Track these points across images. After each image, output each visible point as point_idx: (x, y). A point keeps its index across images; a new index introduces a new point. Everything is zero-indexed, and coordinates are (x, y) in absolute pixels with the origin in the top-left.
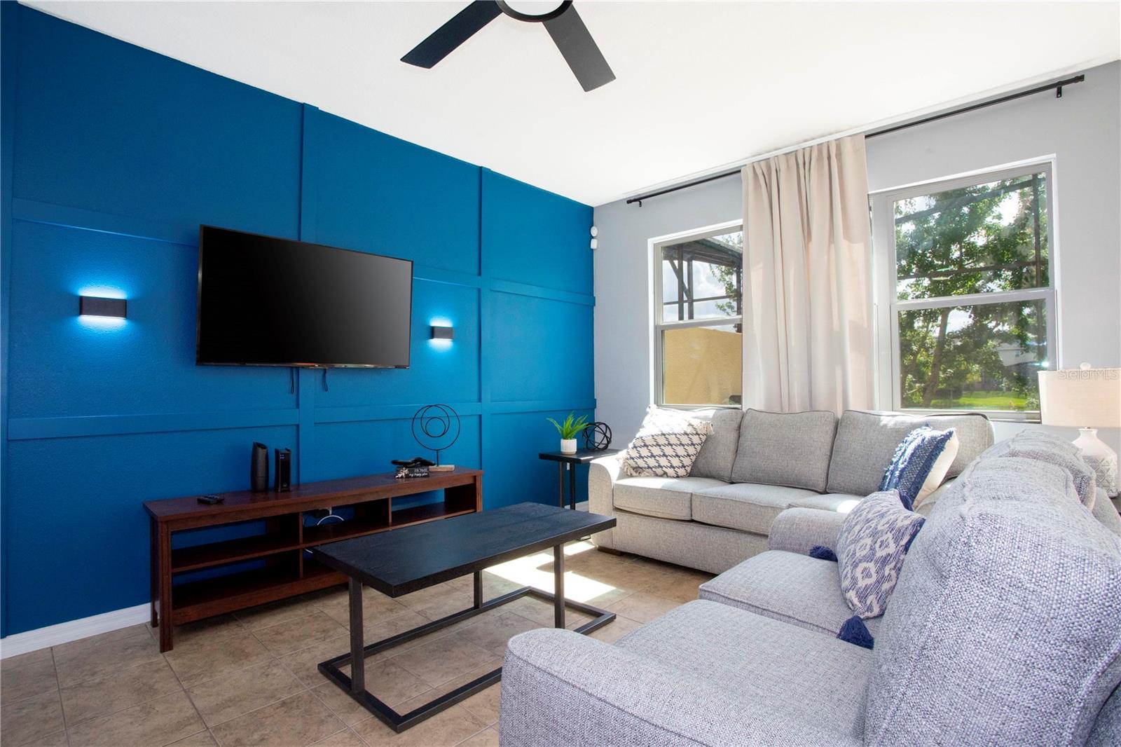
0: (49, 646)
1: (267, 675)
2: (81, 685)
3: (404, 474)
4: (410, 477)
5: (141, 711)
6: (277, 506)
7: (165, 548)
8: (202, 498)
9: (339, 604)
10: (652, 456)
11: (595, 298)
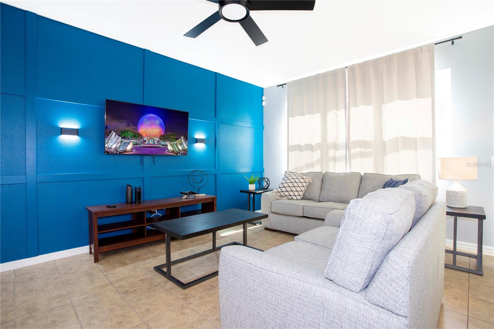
0: (53, 260)
1: (135, 271)
2: (67, 273)
3: (185, 197)
4: (188, 199)
5: (90, 281)
6: (136, 208)
7: (95, 224)
8: (108, 205)
9: (160, 247)
10: (287, 191)
11: (264, 126)
